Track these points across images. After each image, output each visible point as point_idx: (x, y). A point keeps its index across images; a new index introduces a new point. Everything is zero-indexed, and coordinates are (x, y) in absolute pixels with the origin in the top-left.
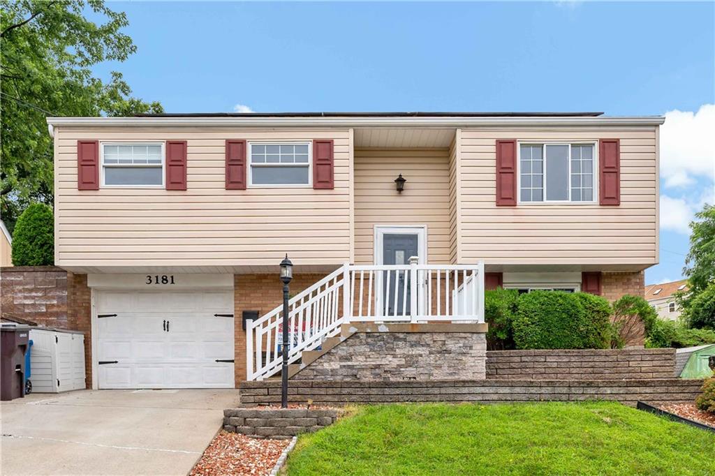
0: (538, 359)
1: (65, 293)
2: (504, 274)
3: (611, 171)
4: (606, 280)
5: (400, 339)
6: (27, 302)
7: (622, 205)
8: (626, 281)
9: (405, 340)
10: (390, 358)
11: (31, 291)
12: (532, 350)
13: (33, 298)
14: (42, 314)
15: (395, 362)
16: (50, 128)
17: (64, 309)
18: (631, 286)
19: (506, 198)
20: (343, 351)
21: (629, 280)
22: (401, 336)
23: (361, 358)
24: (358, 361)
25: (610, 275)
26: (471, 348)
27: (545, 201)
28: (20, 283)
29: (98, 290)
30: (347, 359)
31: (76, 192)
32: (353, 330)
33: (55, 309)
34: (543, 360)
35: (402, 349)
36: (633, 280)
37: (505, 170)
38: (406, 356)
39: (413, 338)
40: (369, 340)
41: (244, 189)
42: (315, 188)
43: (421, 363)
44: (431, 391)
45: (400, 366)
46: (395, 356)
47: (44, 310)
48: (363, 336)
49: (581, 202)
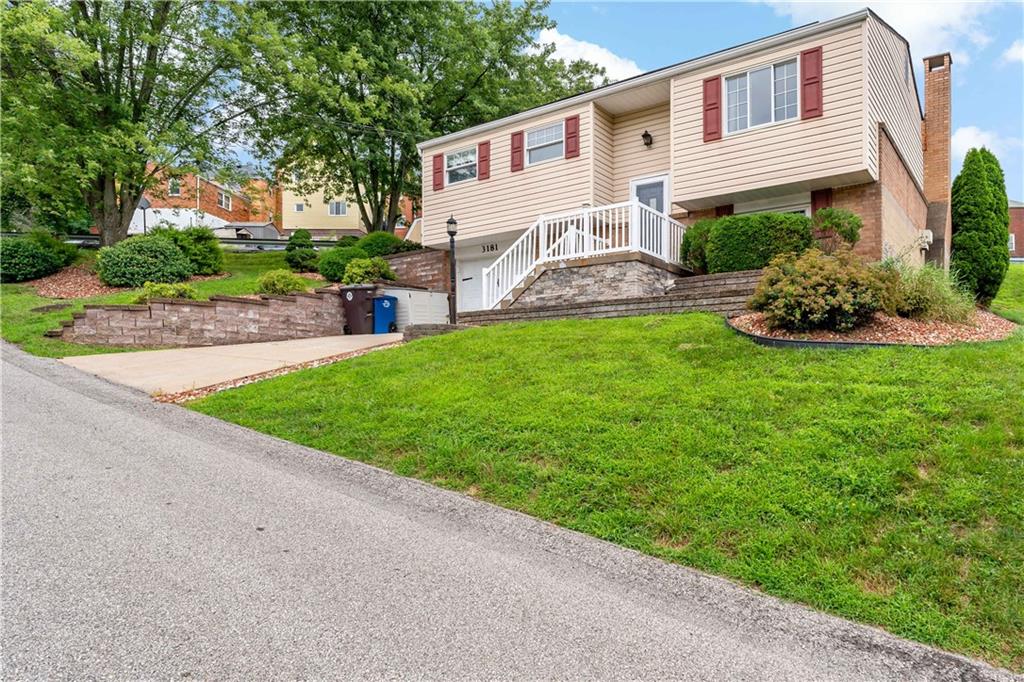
0: (718, 282)
1: (441, 266)
2: (735, 206)
3: (813, 81)
4: (837, 196)
5: (575, 273)
6: (423, 274)
7: (825, 114)
8: (859, 193)
9: (577, 273)
10: (568, 289)
11: (425, 266)
12: (717, 274)
13: (425, 271)
14: (430, 281)
15: (572, 292)
16: (419, 151)
17: (441, 276)
18: (865, 198)
19: (712, 133)
20: (538, 286)
21: (863, 191)
22: (575, 270)
23: (549, 291)
24: (547, 294)
25: (841, 190)
26: (625, 274)
27: (749, 128)
28: (420, 261)
29: (462, 261)
30: (541, 293)
31: (433, 192)
32: (543, 269)
33: (437, 277)
34: (722, 283)
35: (577, 281)
36: (868, 191)
37: (712, 107)
38: (578, 287)
39: (583, 271)
40: (555, 276)
41: (522, 169)
42: (567, 158)
43: (589, 292)
44: (570, 312)
45: (574, 295)
46: (571, 287)
47: (431, 278)
48: (550, 273)
49: (786, 121)
